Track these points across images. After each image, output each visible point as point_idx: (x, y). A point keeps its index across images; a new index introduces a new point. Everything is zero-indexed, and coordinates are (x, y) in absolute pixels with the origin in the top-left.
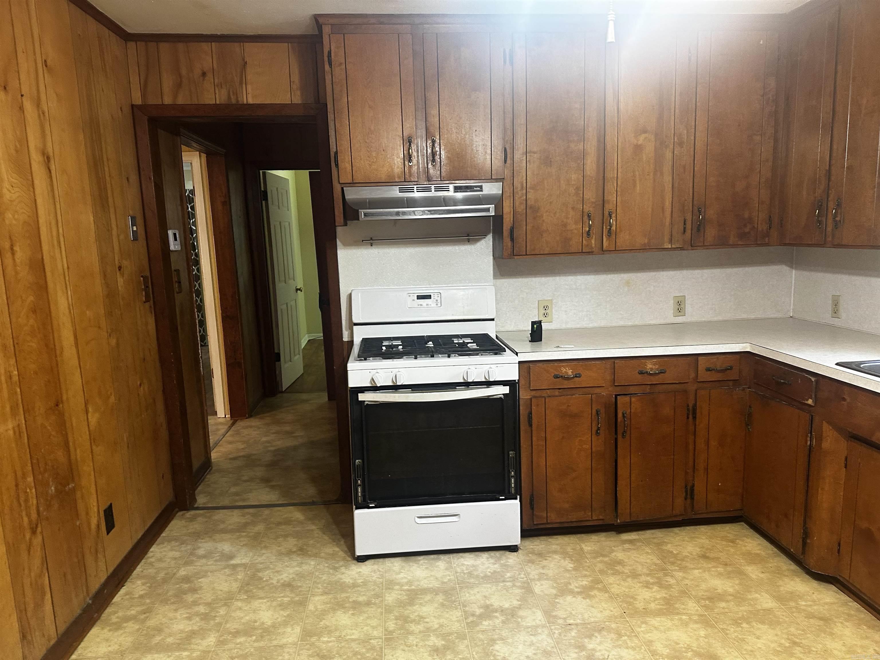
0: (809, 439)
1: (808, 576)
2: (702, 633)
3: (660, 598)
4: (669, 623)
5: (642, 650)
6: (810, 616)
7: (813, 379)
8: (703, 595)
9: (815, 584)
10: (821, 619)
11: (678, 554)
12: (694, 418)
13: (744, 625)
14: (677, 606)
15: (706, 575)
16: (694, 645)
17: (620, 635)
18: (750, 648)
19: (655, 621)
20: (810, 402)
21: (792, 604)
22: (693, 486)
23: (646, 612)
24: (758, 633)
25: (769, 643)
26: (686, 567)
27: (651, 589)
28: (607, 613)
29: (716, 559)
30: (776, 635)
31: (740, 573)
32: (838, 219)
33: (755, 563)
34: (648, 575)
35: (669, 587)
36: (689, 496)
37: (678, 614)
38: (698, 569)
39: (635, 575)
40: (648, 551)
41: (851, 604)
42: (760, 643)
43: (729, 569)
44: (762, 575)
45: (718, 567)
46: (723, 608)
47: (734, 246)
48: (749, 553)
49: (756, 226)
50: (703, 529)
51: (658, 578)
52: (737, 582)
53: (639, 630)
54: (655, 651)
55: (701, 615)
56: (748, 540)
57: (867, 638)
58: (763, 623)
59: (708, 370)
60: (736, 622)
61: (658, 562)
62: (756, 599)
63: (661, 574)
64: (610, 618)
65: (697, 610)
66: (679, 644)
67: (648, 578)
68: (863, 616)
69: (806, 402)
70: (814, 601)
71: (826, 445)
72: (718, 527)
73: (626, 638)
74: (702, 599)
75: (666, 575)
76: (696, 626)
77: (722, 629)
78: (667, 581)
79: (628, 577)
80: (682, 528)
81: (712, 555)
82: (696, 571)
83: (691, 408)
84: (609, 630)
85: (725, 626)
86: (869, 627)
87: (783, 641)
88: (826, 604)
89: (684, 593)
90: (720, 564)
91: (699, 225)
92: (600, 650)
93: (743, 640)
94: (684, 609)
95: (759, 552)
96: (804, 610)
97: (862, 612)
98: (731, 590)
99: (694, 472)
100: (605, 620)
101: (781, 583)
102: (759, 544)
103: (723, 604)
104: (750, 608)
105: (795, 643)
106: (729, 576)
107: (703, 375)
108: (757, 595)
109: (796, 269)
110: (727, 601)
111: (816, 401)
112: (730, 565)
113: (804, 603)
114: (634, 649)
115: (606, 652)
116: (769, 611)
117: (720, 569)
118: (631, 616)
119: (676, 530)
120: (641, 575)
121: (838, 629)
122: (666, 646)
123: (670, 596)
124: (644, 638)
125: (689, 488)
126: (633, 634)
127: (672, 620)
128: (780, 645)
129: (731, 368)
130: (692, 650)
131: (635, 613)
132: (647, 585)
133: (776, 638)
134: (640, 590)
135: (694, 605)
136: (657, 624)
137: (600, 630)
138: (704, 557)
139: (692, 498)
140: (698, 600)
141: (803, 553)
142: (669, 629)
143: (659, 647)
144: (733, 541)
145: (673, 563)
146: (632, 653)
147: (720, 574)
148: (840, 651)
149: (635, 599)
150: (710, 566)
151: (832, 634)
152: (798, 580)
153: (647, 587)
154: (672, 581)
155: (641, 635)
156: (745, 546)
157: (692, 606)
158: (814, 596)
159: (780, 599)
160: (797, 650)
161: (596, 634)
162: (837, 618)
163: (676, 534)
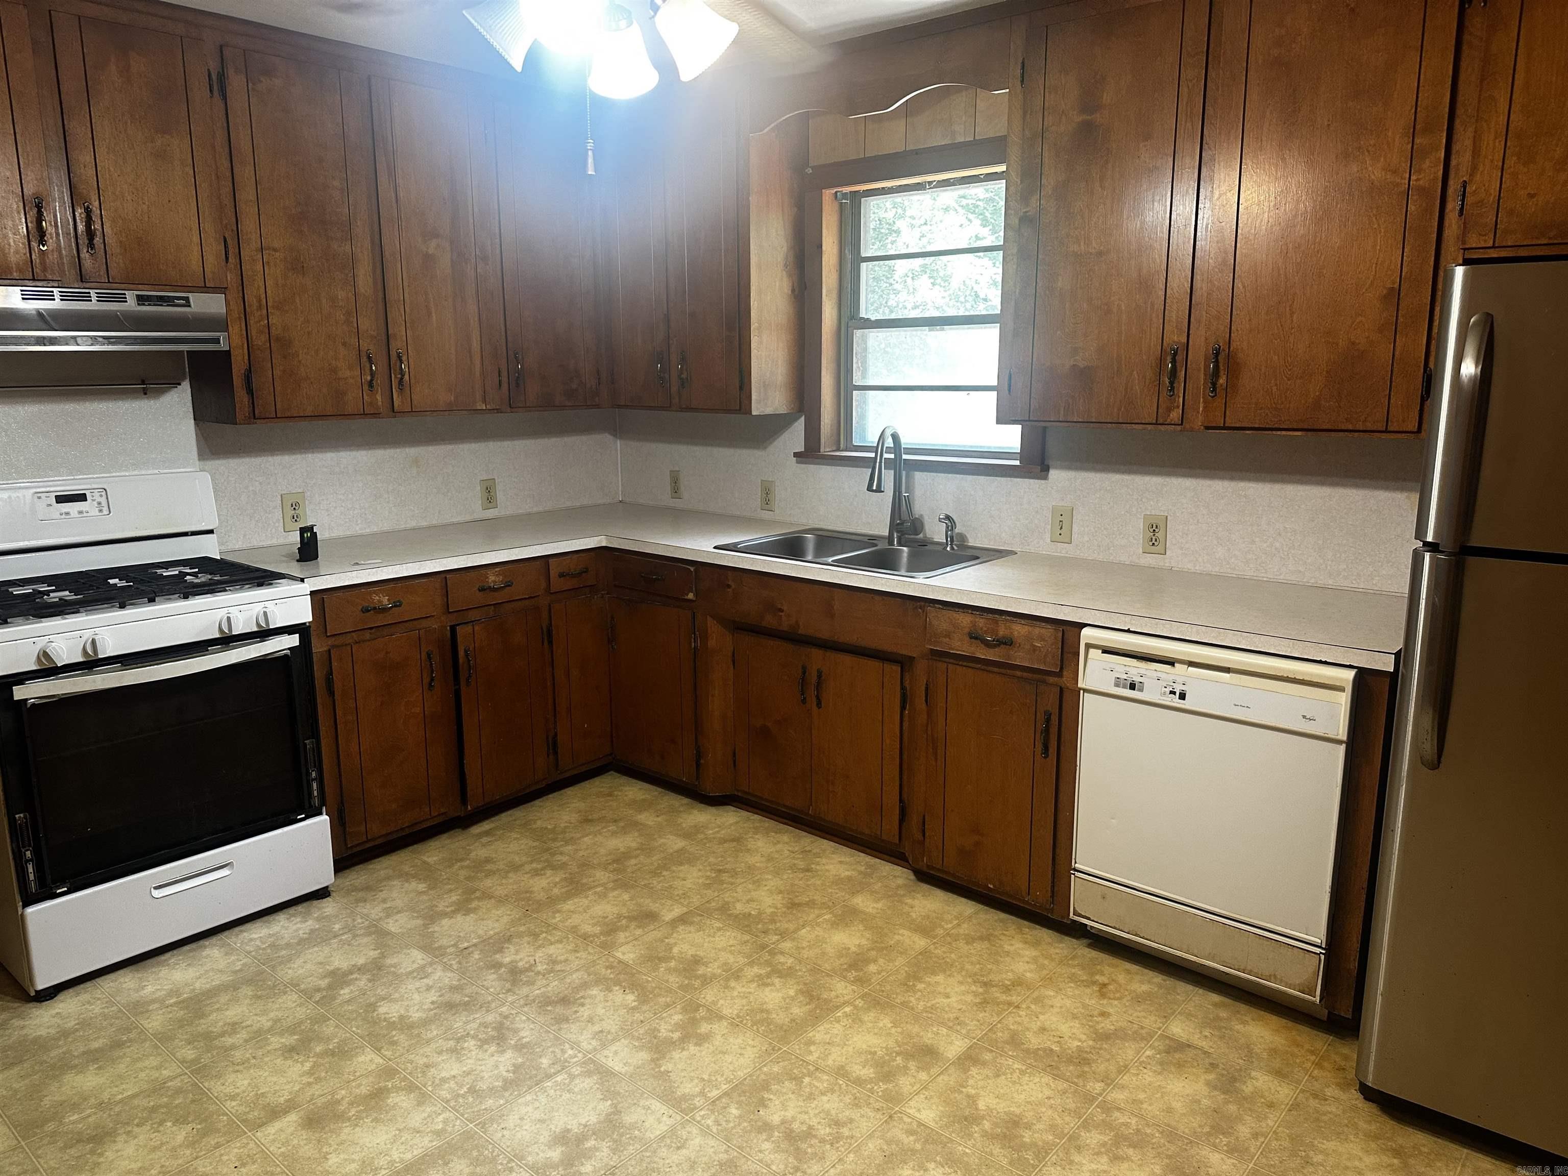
0: (693, 640)
1: (703, 805)
2: (626, 897)
3: (561, 880)
4: (586, 902)
5: (571, 939)
6: (723, 841)
7: (692, 569)
8: (607, 860)
9: (713, 810)
10: (733, 840)
11: (555, 828)
12: (550, 642)
13: (665, 873)
14: (585, 881)
15: (599, 839)
16: (624, 911)
17: (536, 936)
18: (681, 892)
19: (569, 905)
20: (691, 596)
21: (701, 836)
22: (556, 735)
23: (552, 902)
24: (681, 875)
25: (697, 880)
26: (572, 838)
27: (545, 874)
28: (505, 919)
29: (602, 819)
30: (700, 870)
31: (634, 825)
32: (684, 376)
33: (645, 810)
34: (531, 862)
35: (564, 866)
36: (551, 751)
37: (589, 889)
38: (587, 836)
39: (515, 868)
40: (515, 836)
41: (752, 818)
42: (688, 884)
43: (622, 824)
44: (659, 819)
45: (609, 826)
46: (635, 865)
47: (563, 407)
48: (634, 801)
49: (584, 381)
50: (569, 791)
51: (547, 861)
52: (636, 834)
53: (554, 921)
54: (585, 934)
55: (616, 881)
56: (627, 788)
57: (779, 842)
58: (681, 864)
59: (561, 575)
60: (655, 873)
61: (535, 844)
62: (665, 844)
63: (546, 856)
64: (513, 923)
65: (609, 877)
66: (607, 917)
67: (534, 865)
68: (767, 825)
69: (686, 597)
70: (719, 827)
71: (712, 643)
72: (586, 784)
73: (544, 935)
74: (610, 864)
75: (553, 855)
76: (616, 893)
77: (645, 885)
78: (558, 861)
79: (508, 872)
80: (544, 798)
81: (595, 816)
82: (586, 839)
83: (545, 630)
84: (520, 935)
85: (646, 882)
86: (776, 833)
87: (709, 874)
88: (731, 825)
89: (585, 865)
90: (609, 822)
91: (518, 377)
92: (521, 960)
93: (671, 887)
94: (594, 882)
95: (644, 797)
96: (714, 838)
97: (765, 821)
98: (634, 845)
99: (555, 716)
100: (508, 927)
101: (680, 820)
102: (640, 789)
103: (633, 862)
104: (662, 855)
105: (720, 871)
106: (624, 831)
107: (557, 584)
108: (662, 840)
109: (621, 438)
110: (636, 857)
111: (696, 595)
112: (620, 819)
113: (711, 832)
114: (560, 941)
115: (530, 958)
116: (681, 851)
117: (613, 828)
118: (537, 911)
119: (537, 802)
120: (522, 865)
121: (751, 844)
122: (594, 925)
123: (571, 874)
124: (565, 926)
125: (550, 739)
126: (551, 928)
127: (586, 897)
128: (708, 877)
129: (586, 571)
130: (625, 917)
131: (540, 906)
132: (537, 873)
133: (700, 874)
134: (531, 881)
135: (602, 873)
136: (572, 908)
137: (509, 939)
138: (587, 821)
139: (556, 753)
140: (605, 867)
141: (698, 778)
142: (588, 907)
143: (587, 928)
144: (610, 795)
145: (554, 840)
146: (560, 946)
147: (614, 834)
148: (761, 862)
149: (531, 892)
150: (598, 828)
151: (748, 850)
152: (695, 812)
153: (537, 875)
154: (565, 859)
155: (561, 925)
156: (626, 796)
157: (601, 875)
158: (718, 822)
159: (687, 835)
160: (725, 877)
161: (506, 945)
162: (746, 834)
163: (540, 807)
